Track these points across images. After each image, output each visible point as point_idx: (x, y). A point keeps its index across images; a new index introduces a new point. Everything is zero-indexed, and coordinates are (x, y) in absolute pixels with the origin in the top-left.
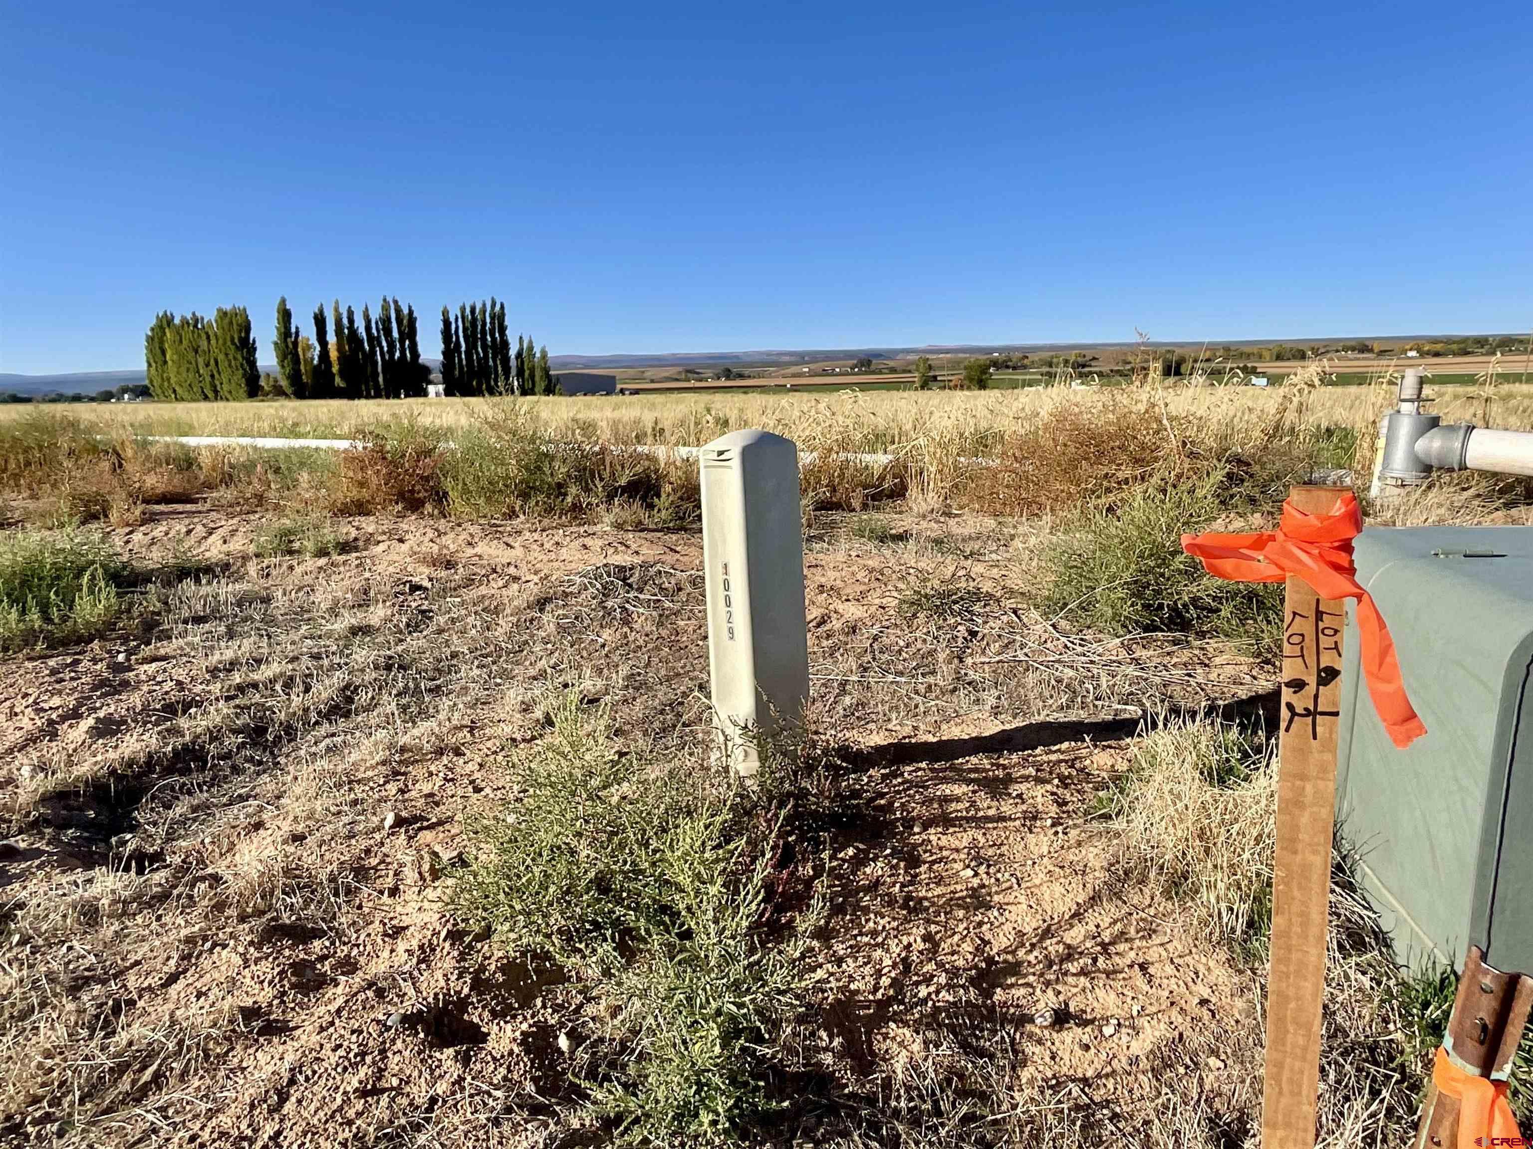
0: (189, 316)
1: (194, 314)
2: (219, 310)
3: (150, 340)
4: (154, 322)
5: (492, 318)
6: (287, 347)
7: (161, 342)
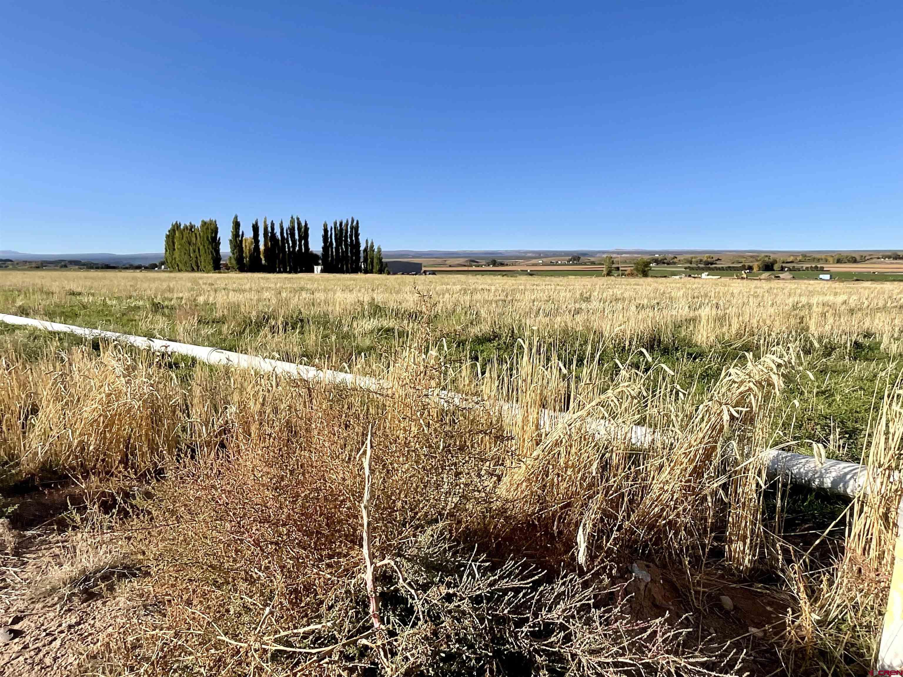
0: (188, 224)
1: (191, 223)
2: (203, 221)
3: (168, 237)
4: (170, 227)
5: (352, 228)
6: (236, 242)
7: (173, 238)
